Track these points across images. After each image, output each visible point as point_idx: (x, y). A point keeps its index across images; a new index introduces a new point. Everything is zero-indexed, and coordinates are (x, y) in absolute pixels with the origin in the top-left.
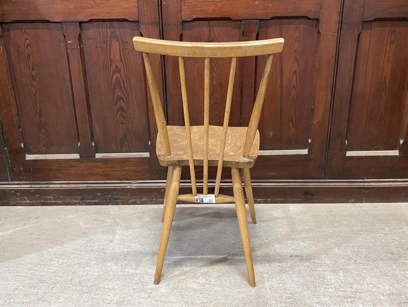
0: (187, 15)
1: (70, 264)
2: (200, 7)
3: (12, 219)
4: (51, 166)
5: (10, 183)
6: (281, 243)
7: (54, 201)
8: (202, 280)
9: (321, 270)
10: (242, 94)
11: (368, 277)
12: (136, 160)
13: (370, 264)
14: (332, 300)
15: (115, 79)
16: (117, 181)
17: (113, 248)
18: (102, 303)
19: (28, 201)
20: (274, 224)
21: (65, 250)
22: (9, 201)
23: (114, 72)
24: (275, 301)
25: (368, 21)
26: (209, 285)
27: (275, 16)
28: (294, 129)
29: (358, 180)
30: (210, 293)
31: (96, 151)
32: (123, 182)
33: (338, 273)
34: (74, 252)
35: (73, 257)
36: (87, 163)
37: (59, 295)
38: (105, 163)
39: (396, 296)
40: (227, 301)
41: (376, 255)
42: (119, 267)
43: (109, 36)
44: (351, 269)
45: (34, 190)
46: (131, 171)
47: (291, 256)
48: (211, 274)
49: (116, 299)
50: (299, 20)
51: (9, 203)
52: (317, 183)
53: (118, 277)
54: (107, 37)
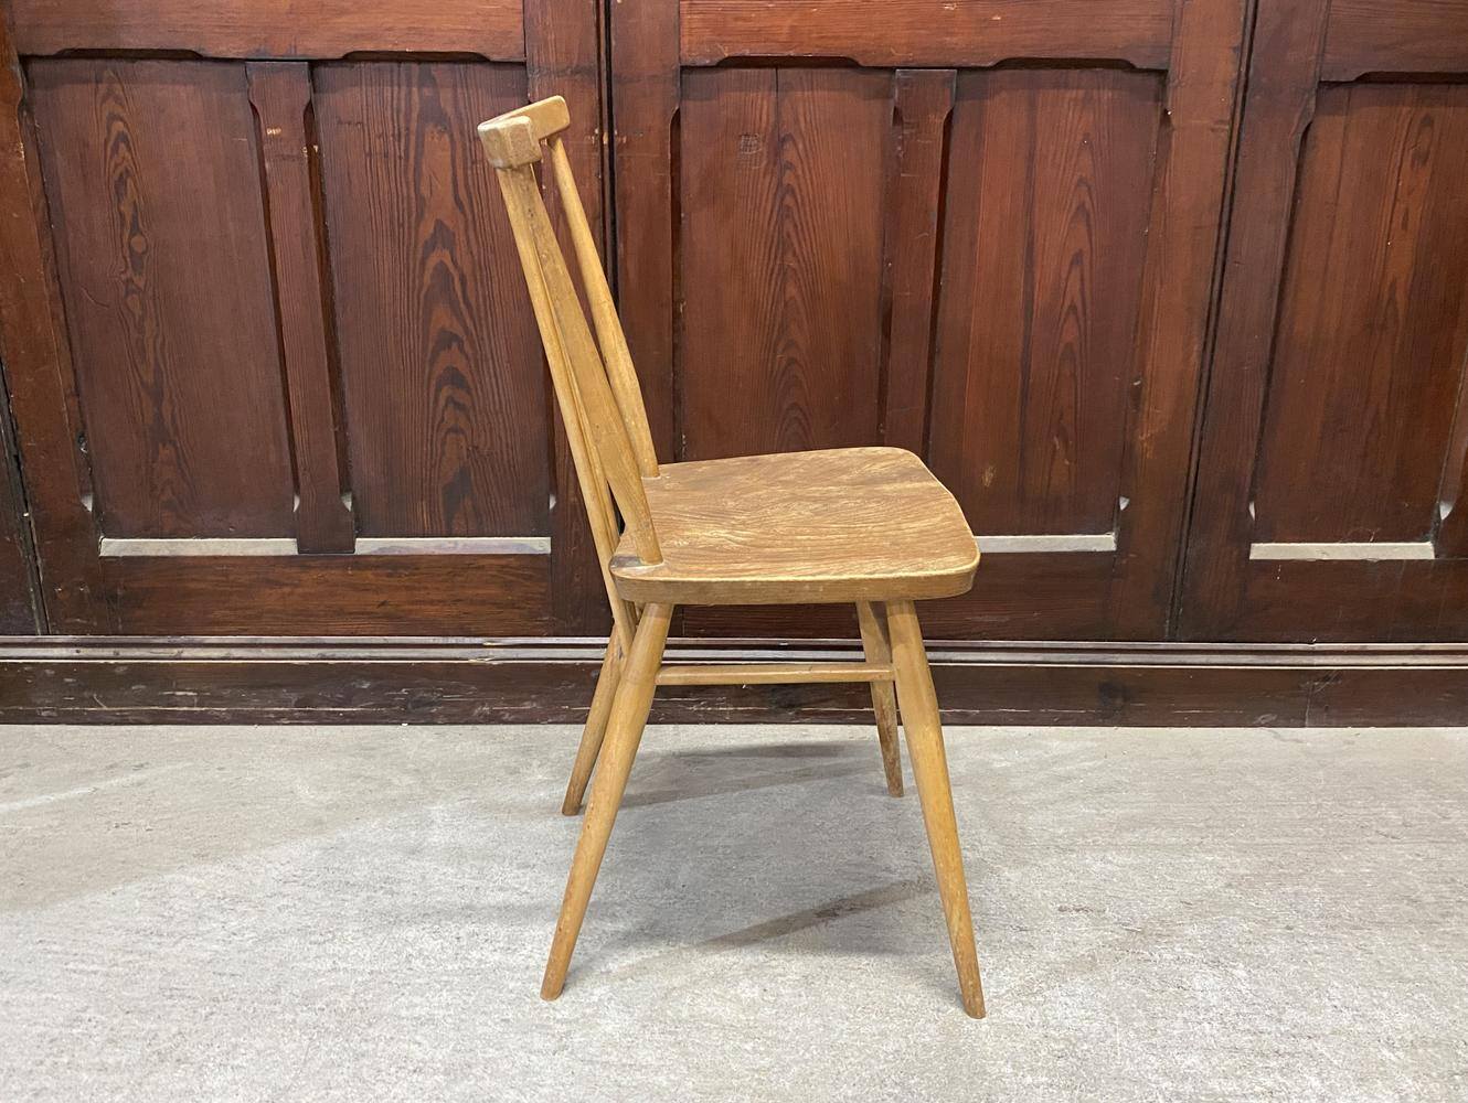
0: (697, 45)
1: (267, 931)
2: (745, 20)
3: (47, 770)
4: (193, 580)
5: (39, 641)
6: (1025, 863)
7: (198, 709)
8: (748, 991)
9: (1169, 957)
10: (887, 333)
11: (1336, 984)
12: (503, 562)
13: (1340, 940)
14: (1214, 1064)
15: (435, 269)
16: (430, 640)
17: (424, 878)
18: (393, 1070)
19: (105, 708)
20: (994, 796)
21: (248, 883)
22: (35, 705)
23: (430, 246)
24: (1013, 1067)
25: (1338, 84)
26: (773, 1007)
27: (1013, 55)
28: (1070, 461)
29: (1291, 646)
30: (781, 1037)
31: (357, 529)
32: (452, 640)
33: (1230, 970)
34: (282, 890)
35: (279, 908)
36: (324, 573)
37: (233, 1040)
38: (389, 571)
39: (1437, 1049)
40: (842, 1065)
41: (1360, 908)
42: (447, 944)
43: (415, 115)
44: (1275, 955)
45: (125, 668)
46: (483, 603)
47: (1061, 910)
48: (780, 970)
49: (441, 1057)
50: (1097, 72)
51: (36, 715)
52: (1145, 655)
53: (445, 978)
54: (408, 121)
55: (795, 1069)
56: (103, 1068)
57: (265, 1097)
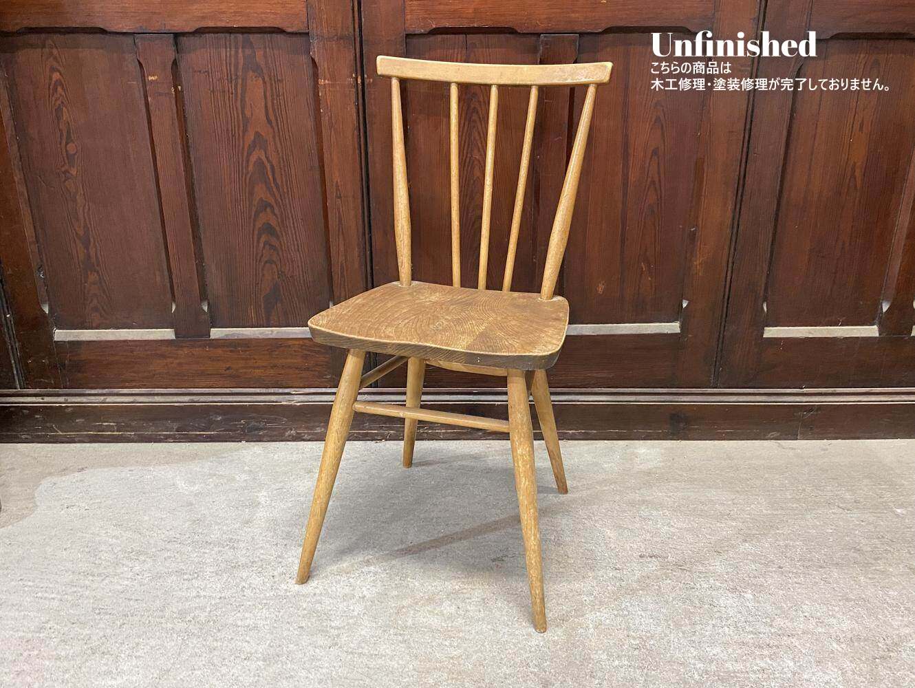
0: (416, 21)
1: (158, 573)
2: (445, 4)
3: (25, 472)
4: (111, 355)
5: (19, 393)
6: (620, 527)
7: (119, 433)
8: (448, 608)
9: (707, 586)
11: (807, 603)
13: (811, 575)
14: (729, 652)
15: (255, 163)
16: (258, 390)
17: (253, 539)
18: (232, 658)
19: (60, 433)
21: (147, 542)
22: (18, 431)
23: (253, 146)
24: (607, 655)
25: (820, 41)
26: (463, 618)
27: (614, 25)
28: (652, 278)
29: (788, 391)
30: (467, 637)
31: (211, 323)
32: (272, 390)
33: (742, 594)
34: (167, 546)
35: (165, 558)
36: (191, 350)
37: (136, 640)
38: (232, 349)
39: (866, 643)
40: (503, 654)
41: (825, 555)
42: (266, 580)
43: (240, 67)
44: (769, 585)
45: (72, 409)
46: (290, 368)
47: (641, 556)
48: (469, 596)
49: (261, 651)
51: (18, 438)
52: (699, 397)
53: (265, 601)
54: (236, 70)
55: (474, 657)
56: (58, 658)
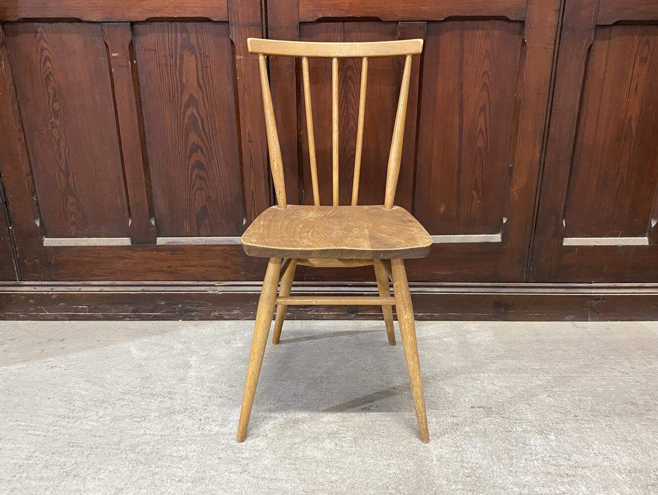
0: (307, 12)
1: (116, 416)
4: (85, 256)
5: (18, 284)
6: (457, 385)
7: (89, 314)
8: (329, 445)
9: (520, 430)
11: (596, 443)
12: (223, 248)
13: (599, 422)
14: (538, 480)
15: (190, 116)
16: (191, 283)
17: (186, 392)
18: (169, 480)
19: (48, 313)
20: (444, 354)
21: (108, 394)
22: (17, 312)
23: (188, 105)
24: (447, 481)
25: (605, 26)
26: (340, 452)
27: (453, 15)
28: (480, 201)
29: (581, 285)
30: (342, 466)
31: (157, 233)
32: (201, 283)
33: (548, 436)
34: (123, 397)
35: (121, 406)
36: (143, 253)
37: (99, 466)
38: (172, 252)
39: (641, 474)
40: (369, 480)
41: (609, 407)
42: (195, 422)
43: (179, 46)
44: (568, 429)
45: (56, 296)
46: (214, 266)
47: (472, 407)
48: (343, 435)
49: (190, 475)
50: (492, 22)
51: (17, 316)
52: (515, 289)
53: (194, 438)
54: (176, 48)
55: (348, 481)
56: (42, 479)
57: (112, 493)
